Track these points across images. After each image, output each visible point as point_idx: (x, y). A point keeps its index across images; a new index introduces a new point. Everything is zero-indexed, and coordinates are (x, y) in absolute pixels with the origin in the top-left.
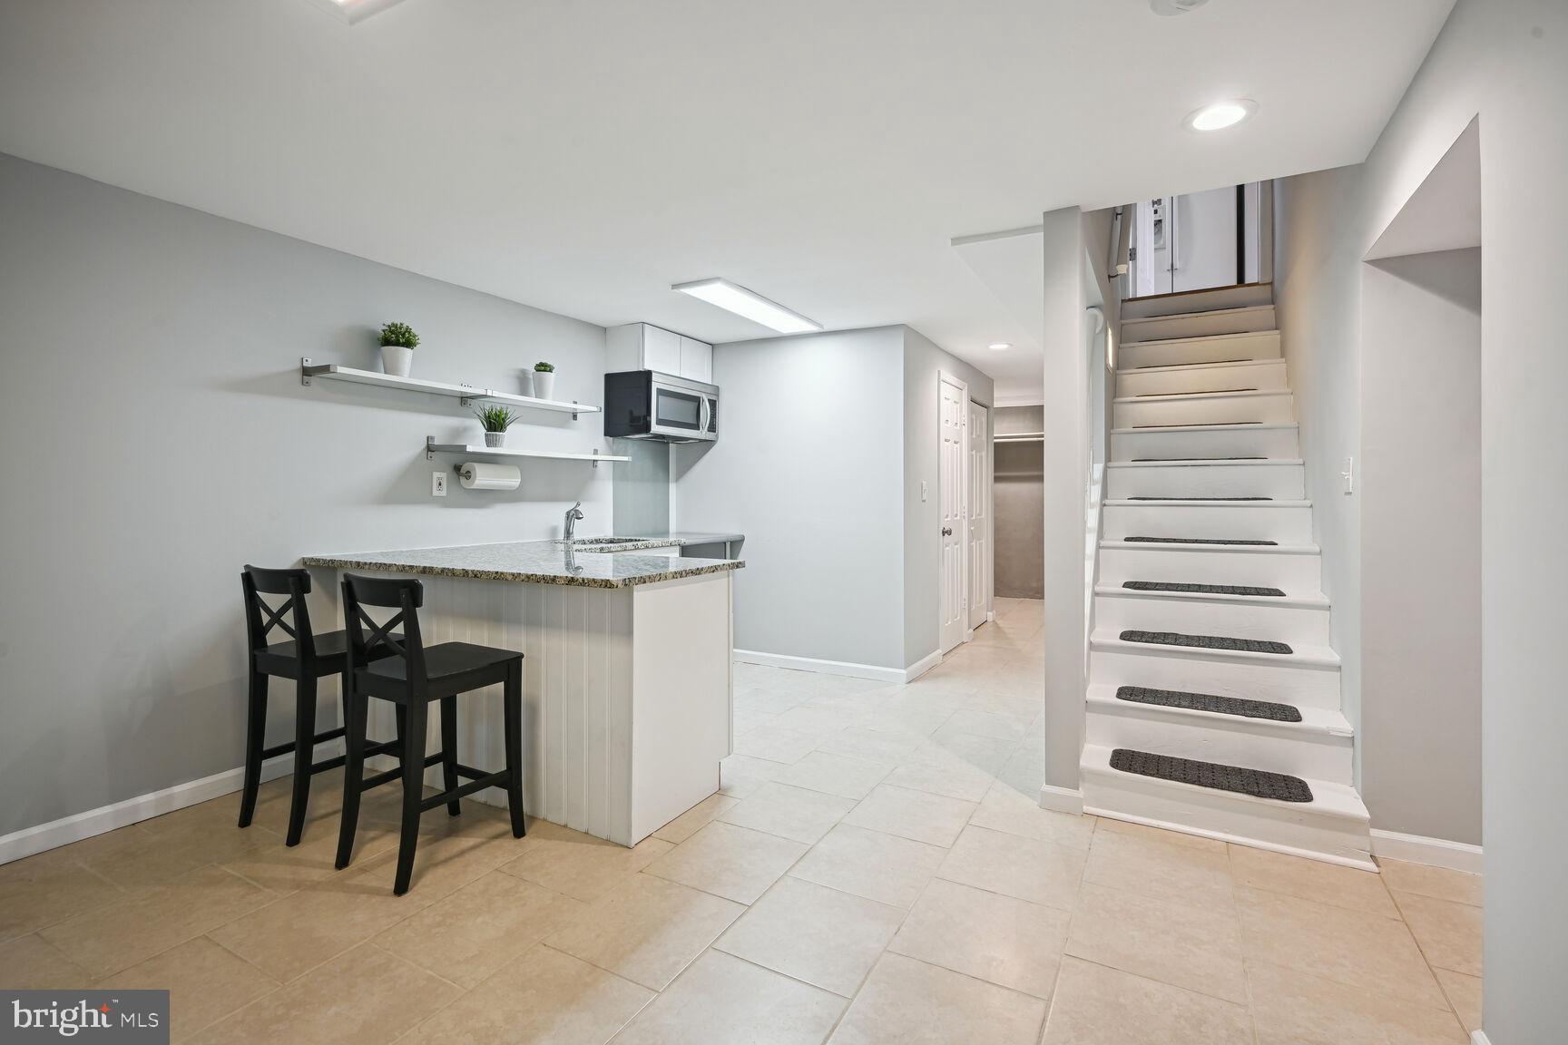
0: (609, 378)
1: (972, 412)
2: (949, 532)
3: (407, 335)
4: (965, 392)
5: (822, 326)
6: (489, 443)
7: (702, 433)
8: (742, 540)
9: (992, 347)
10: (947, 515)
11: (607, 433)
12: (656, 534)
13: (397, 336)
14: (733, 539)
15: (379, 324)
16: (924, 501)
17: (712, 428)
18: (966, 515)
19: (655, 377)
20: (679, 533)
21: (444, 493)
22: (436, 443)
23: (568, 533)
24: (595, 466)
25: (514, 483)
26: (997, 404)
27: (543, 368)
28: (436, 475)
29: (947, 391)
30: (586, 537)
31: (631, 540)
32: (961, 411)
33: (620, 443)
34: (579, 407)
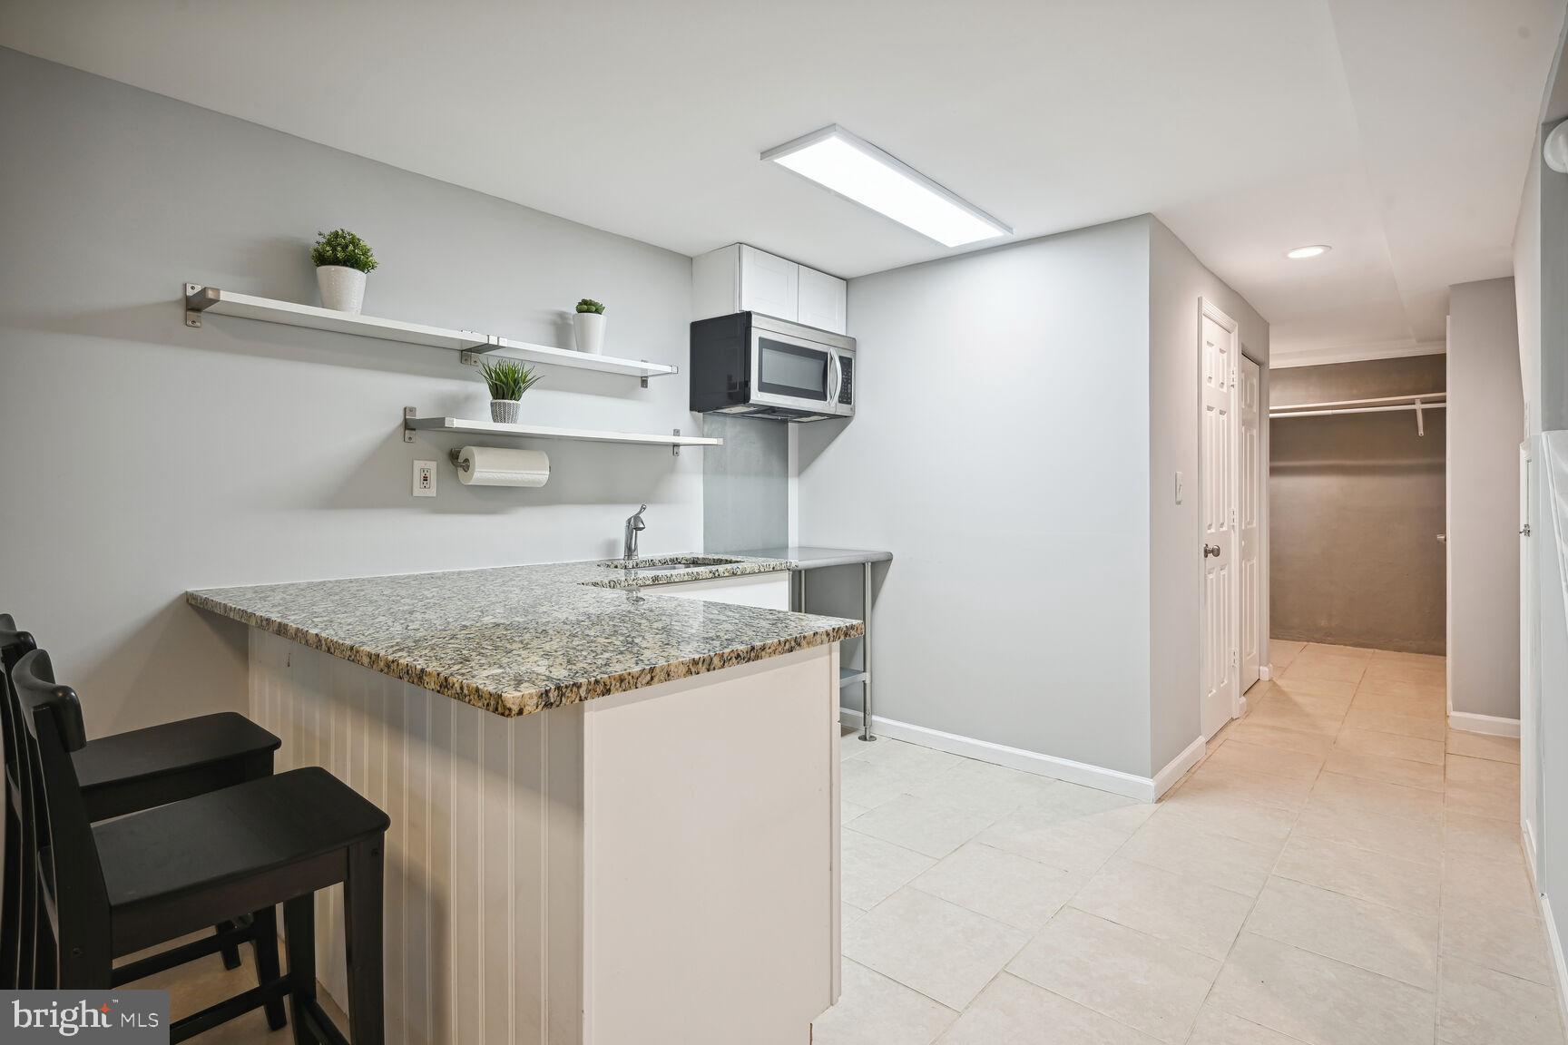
0: (696, 328)
1: (1243, 370)
2: (1216, 552)
3: (351, 247)
4: (1234, 337)
5: (1009, 229)
6: (498, 416)
7: (831, 405)
8: (888, 560)
9: (1294, 255)
10: (1210, 525)
11: (694, 406)
12: (766, 551)
13: (334, 250)
14: (875, 558)
15: (313, 233)
16: (1179, 503)
17: (846, 397)
18: (1236, 524)
19: (755, 321)
20: (801, 548)
21: (432, 492)
22: (417, 418)
23: (630, 551)
24: (676, 454)
25: (540, 477)
26: (1274, 364)
27: (587, 307)
28: (418, 465)
29: (1211, 331)
30: (658, 555)
31: (727, 562)
32: (1229, 365)
33: (714, 422)
34: (652, 367)
